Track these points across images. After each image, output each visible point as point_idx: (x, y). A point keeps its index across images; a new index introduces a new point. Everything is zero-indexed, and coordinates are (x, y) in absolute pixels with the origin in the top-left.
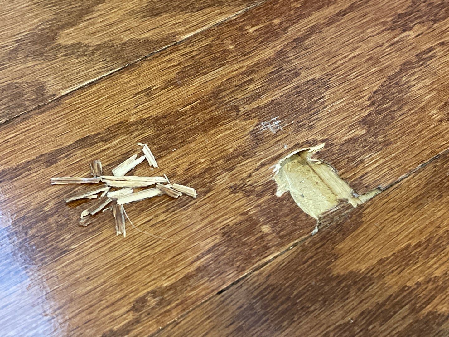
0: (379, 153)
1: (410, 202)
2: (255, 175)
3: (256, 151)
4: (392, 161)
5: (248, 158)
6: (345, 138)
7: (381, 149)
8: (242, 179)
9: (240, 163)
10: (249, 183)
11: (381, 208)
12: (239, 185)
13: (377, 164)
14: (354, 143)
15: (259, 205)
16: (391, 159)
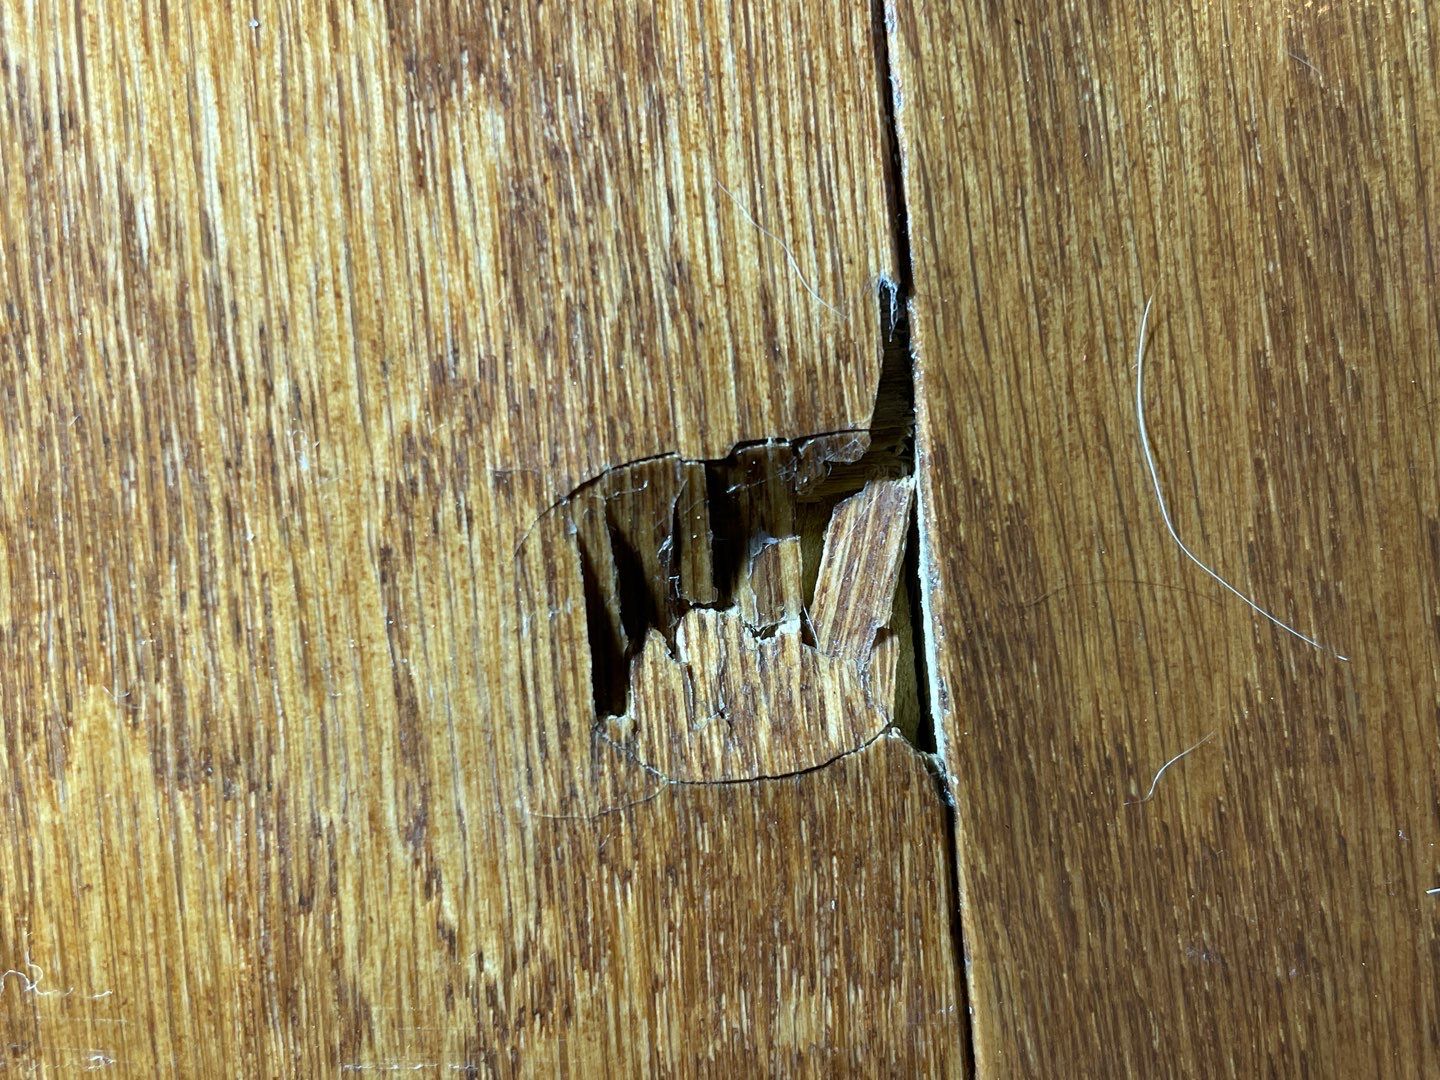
0: (674, 135)
1: (1040, 183)
2: (461, 905)
3: (306, 819)
4: (761, 100)
5: (333, 890)
6: (484, 262)
7: (658, 104)
8: (449, 993)
9: (341, 949)
10: (493, 968)
11: (997, 359)
12: (479, 1027)
13: (740, 198)
14: (540, 234)
15: (654, 986)
16: (749, 92)
